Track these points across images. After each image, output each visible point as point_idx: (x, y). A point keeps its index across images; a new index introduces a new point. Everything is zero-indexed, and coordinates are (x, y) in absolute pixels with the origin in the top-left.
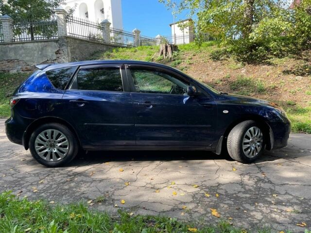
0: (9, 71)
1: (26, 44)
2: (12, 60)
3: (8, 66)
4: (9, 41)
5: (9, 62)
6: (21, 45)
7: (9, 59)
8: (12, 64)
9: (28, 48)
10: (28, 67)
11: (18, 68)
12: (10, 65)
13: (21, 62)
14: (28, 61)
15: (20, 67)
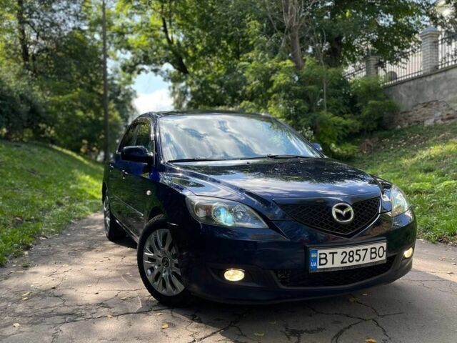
0: (423, 122)
1: (450, 72)
2: (429, 103)
3: (423, 113)
4: (429, 71)
5: (425, 107)
6: (443, 74)
7: (426, 101)
8: (429, 109)
9: (453, 77)
10: (451, 112)
11: (436, 115)
12: (426, 111)
13: (441, 105)
14: (450, 102)
15: (439, 114)
